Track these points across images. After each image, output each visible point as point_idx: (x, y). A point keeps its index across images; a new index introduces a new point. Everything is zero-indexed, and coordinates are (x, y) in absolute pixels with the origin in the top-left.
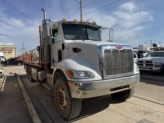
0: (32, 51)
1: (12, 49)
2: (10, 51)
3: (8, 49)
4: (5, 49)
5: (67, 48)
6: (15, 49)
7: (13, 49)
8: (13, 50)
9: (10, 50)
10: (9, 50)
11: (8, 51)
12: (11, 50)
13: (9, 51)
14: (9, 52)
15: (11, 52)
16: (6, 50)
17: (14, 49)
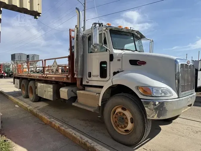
0: (45, 60)
5: (119, 60)
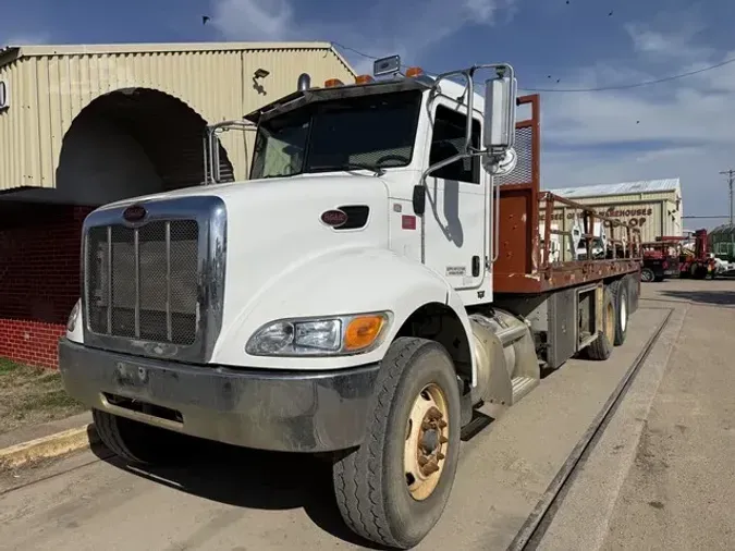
1: (647, 207)
2: (638, 217)
3: (631, 208)
4: (618, 208)
6: (659, 205)
7: (652, 206)
8: (650, 212)
9: (639, 212)
10: (632, 213)
11: (631, 217)
12: (644, 211)
13: (635, 217)
14: (634, 222)
15: (643, 220)
16: (622, 213)
17: (657, 206)
